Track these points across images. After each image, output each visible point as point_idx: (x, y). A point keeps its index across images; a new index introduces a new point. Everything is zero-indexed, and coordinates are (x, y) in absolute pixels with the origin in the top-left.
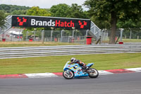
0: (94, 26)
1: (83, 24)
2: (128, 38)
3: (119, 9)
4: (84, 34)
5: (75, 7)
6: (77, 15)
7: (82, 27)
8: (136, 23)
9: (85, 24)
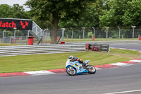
0: (35, 26)
1: (24, 24)
2: (70, 37)
3: (61, 9)
4: (26, 34)
5: (17, 7)
6: (18, 16)
7: (24, 27)
8: (77, 22)
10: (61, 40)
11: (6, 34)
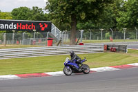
0: (54, 28)
1: (44, 26)
2: (88, 39)
4: (45, 36)
5: (36, 10)
6: (38, 18)
7: (43, 29)
8: (96, 24)
9: (46, 26)
10: (80, 41)
11: (26, 36)
